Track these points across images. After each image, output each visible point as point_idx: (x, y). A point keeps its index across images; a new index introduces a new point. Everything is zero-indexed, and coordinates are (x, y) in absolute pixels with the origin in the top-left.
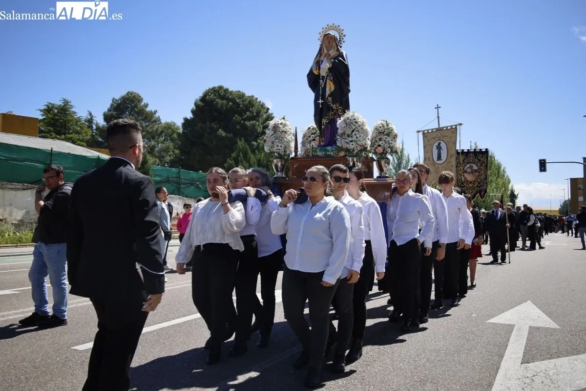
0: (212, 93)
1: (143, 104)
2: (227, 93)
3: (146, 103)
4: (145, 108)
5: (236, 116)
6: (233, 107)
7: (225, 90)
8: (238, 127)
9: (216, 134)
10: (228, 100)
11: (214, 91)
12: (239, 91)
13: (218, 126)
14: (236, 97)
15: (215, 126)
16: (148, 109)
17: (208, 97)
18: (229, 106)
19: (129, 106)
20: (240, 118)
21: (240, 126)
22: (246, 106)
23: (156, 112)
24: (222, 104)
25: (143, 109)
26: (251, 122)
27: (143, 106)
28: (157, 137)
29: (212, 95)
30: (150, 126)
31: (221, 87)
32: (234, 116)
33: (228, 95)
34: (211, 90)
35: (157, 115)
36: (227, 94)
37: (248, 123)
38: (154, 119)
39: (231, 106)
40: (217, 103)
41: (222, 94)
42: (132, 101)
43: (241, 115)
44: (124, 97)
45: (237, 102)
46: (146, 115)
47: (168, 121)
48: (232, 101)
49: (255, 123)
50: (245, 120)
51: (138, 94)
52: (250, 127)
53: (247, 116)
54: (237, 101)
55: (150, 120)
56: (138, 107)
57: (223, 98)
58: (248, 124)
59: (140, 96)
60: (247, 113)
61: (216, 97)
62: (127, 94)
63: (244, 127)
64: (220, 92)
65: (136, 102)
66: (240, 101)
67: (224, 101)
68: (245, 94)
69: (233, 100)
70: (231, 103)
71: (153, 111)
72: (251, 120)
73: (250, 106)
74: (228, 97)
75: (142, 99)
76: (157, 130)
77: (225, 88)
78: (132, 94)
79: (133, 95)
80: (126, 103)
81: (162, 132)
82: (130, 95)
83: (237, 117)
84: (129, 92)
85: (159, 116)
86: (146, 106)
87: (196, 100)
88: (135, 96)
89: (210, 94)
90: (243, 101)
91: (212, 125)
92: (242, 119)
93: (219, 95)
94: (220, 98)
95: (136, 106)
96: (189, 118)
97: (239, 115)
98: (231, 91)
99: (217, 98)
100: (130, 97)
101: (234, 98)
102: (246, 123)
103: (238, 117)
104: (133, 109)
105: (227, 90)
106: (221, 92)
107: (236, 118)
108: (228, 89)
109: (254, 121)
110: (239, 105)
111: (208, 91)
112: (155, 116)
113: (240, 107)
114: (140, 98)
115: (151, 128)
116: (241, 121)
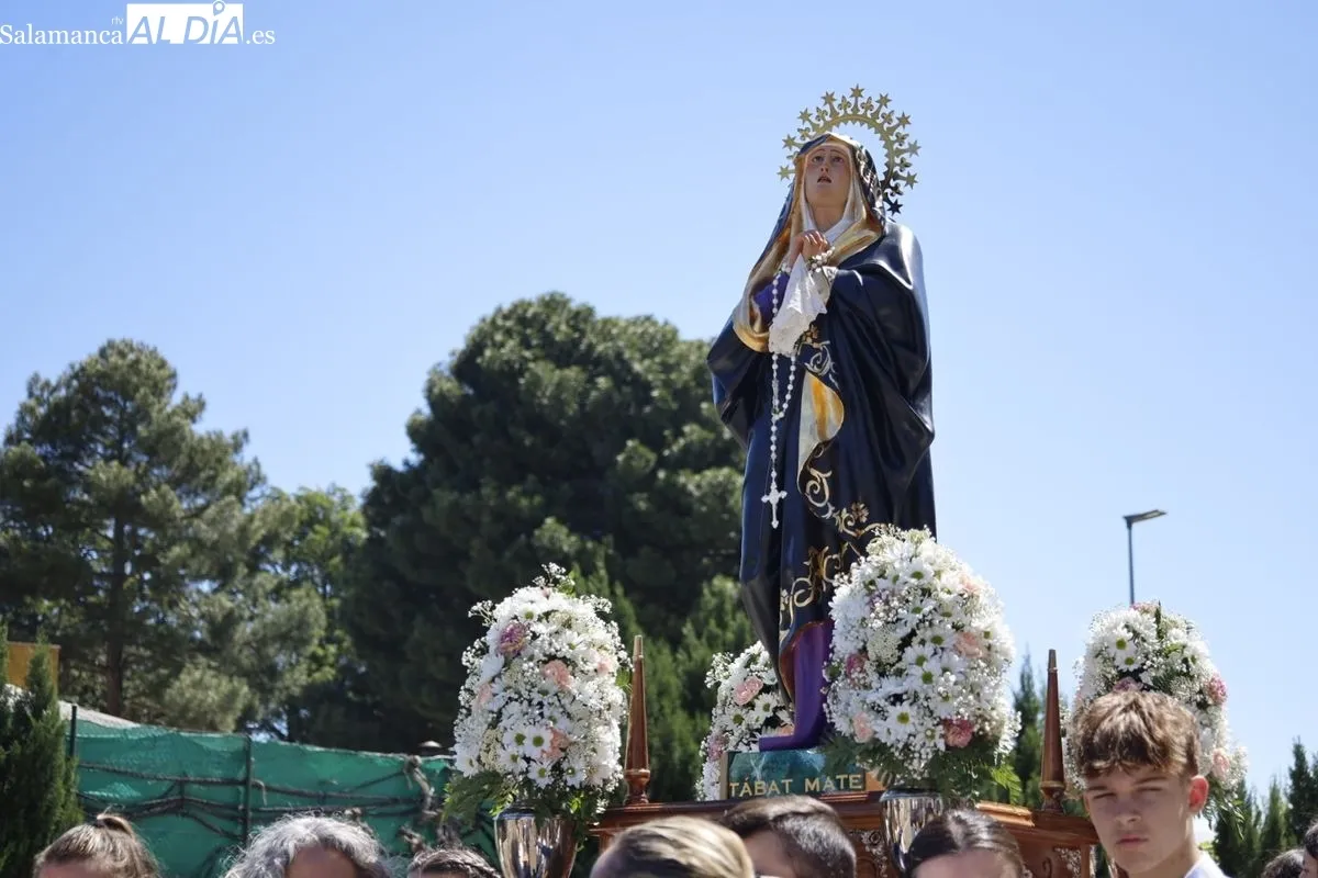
0: (508, 333)
1: (176, 399)
2: (589, 329)
3: (193, 395)
4: (186, 422)
5: (630, 443)
6: (617, 398)
7: (577, 314)
8: (643, 505)
9: (530, 546)
10: (593, 364)
11: (523, 321)
12: (648, 318)
13: (537, 499)
14: (631, 346)
15: (524, 502)
16: (201, 428)
17: (488, 353)
18: (594, 394)
19: (108, 413)
20: (652, 457)
21: (649, 500)
22: (681, 394)
23: (239, 441)
24: (560, 386)
25: (177, 429)
26: (709, 474)
27: (174, 413)
28: (242, 570)
29: (511, 343)
30: (211, 511)
31: (553, 304)
32: (621, 448)
33: (591, 338)
34: (506, 317)
35: (247, 456)
36: (583, 333)
37: (691, 482)
38: (228, 477)
39: (607, 397)
40: (536, 382)
41: (558, 338)
42: (126, 390)
43: (656, 443)
44: (83, 369)
45: (637, 376)
46: (191, 458)
47: (314, 488)
48: (609, 372)
49: (728, 479)
50: (675, 465)
51: (154, 353)
52: (701, 500)
53: (686, 449)
54: (637, 367)
55: (212, 479)
56: (154, 415)
57: (563, 355)
58: (691, 487)
59: (162, 365)
60: (687, 429)
61: (527, 354)
62: (103, 353)
63: (674, 501)
64: (549, 327)
65: (142, 390)
66: (648, 370)
67: (573, 373)
68: (675, 332)
69: (617, 368)
70: (602, 382)
71: (228, 435)
72: (708, 467)
73: (700, 391)
74: (591, 347)
75: (173, 376)
76: (243, 530)
77: (574, 306)
78: (122, 355)
79: (131, 357)
80: (96, 400)
81: (270, 540)
82: (114, 359)
83: (634, 453)
84: (111, 345)
85: (256, 461)
86: (193, 410)
87: (435, 371)
88: (137, 362)
89: (499, 337)
90: (667, 368)
91: (511, 494)
92: (662, 463)
93: (547, 339)
94: (547, 357)
95: (143, 414)
96: (398, 466)
97: (645, 442)
98: (606, 322)
99: (535, 359)
100: (116, 368)
101: (619, 355)
102: (682, 479)
103: (643, 450)
104: (127, 427)
105: (582, 317)
106: (557, 328)
107: (629, 459)
108: (590, 311)
109: (726, 471)
110: (648, 387)
111: (493, 322)
112: (237, 459)
113: (649, 400)
114: (164, 373)
115: (212, 523)
116: (654, 473)
